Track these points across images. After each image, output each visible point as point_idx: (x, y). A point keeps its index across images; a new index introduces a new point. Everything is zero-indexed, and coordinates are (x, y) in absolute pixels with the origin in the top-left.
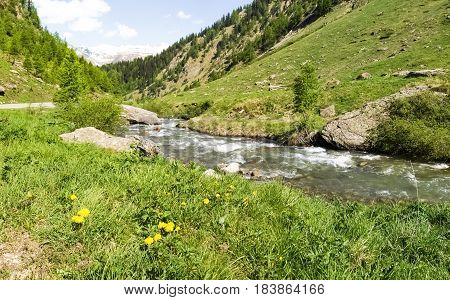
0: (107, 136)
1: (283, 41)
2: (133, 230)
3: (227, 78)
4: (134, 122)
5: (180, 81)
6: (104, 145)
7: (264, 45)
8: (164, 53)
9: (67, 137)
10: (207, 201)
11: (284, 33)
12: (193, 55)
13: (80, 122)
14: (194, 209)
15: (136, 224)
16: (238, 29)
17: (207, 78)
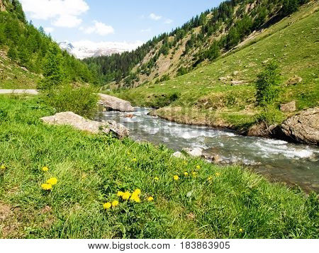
0: (84, 120)
1: (247, 41)
2: (96, 197)
3: (194, 73)
4: (110, 109)
5: (152, 75)
6: (81, 128)
7: (228, 44)
8: (139, 49)
9: (48, 120)
10: (176, 178)
11: (247, 33)
12: (164, 52)
13: (61, 107)
14: (165, 183)
15: (99, 192)
16: (205, 30)
17: (175, 73)
